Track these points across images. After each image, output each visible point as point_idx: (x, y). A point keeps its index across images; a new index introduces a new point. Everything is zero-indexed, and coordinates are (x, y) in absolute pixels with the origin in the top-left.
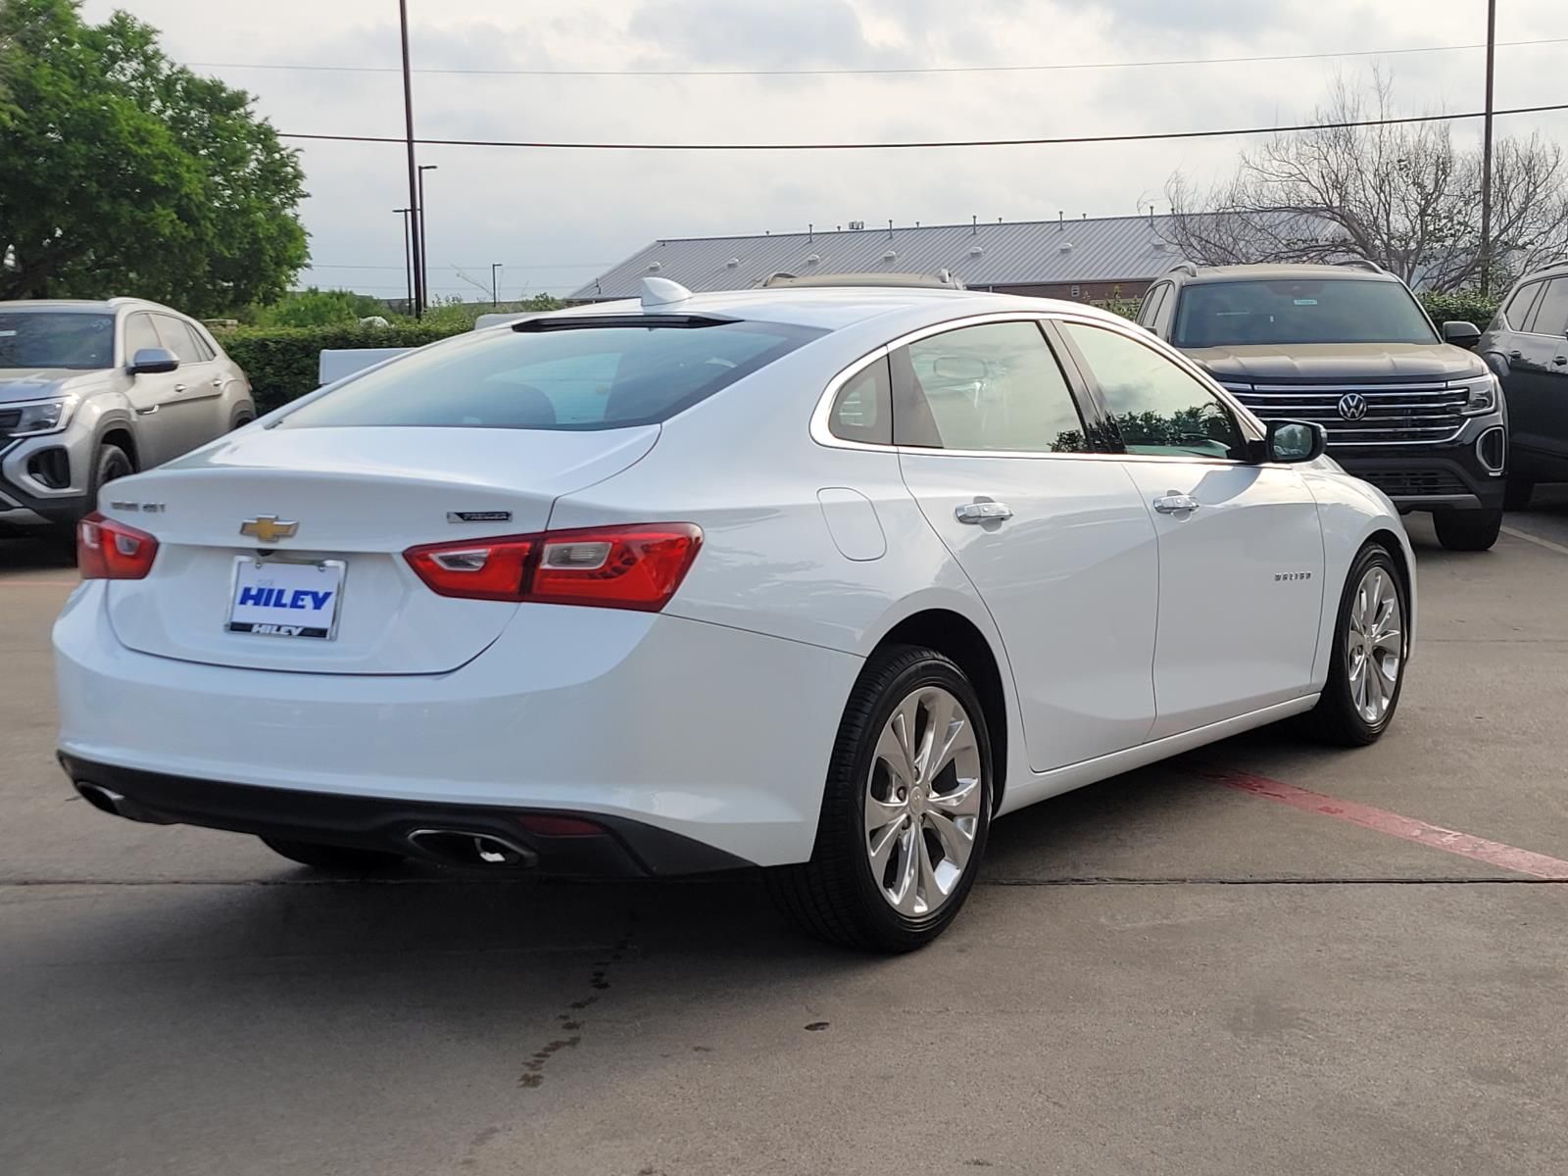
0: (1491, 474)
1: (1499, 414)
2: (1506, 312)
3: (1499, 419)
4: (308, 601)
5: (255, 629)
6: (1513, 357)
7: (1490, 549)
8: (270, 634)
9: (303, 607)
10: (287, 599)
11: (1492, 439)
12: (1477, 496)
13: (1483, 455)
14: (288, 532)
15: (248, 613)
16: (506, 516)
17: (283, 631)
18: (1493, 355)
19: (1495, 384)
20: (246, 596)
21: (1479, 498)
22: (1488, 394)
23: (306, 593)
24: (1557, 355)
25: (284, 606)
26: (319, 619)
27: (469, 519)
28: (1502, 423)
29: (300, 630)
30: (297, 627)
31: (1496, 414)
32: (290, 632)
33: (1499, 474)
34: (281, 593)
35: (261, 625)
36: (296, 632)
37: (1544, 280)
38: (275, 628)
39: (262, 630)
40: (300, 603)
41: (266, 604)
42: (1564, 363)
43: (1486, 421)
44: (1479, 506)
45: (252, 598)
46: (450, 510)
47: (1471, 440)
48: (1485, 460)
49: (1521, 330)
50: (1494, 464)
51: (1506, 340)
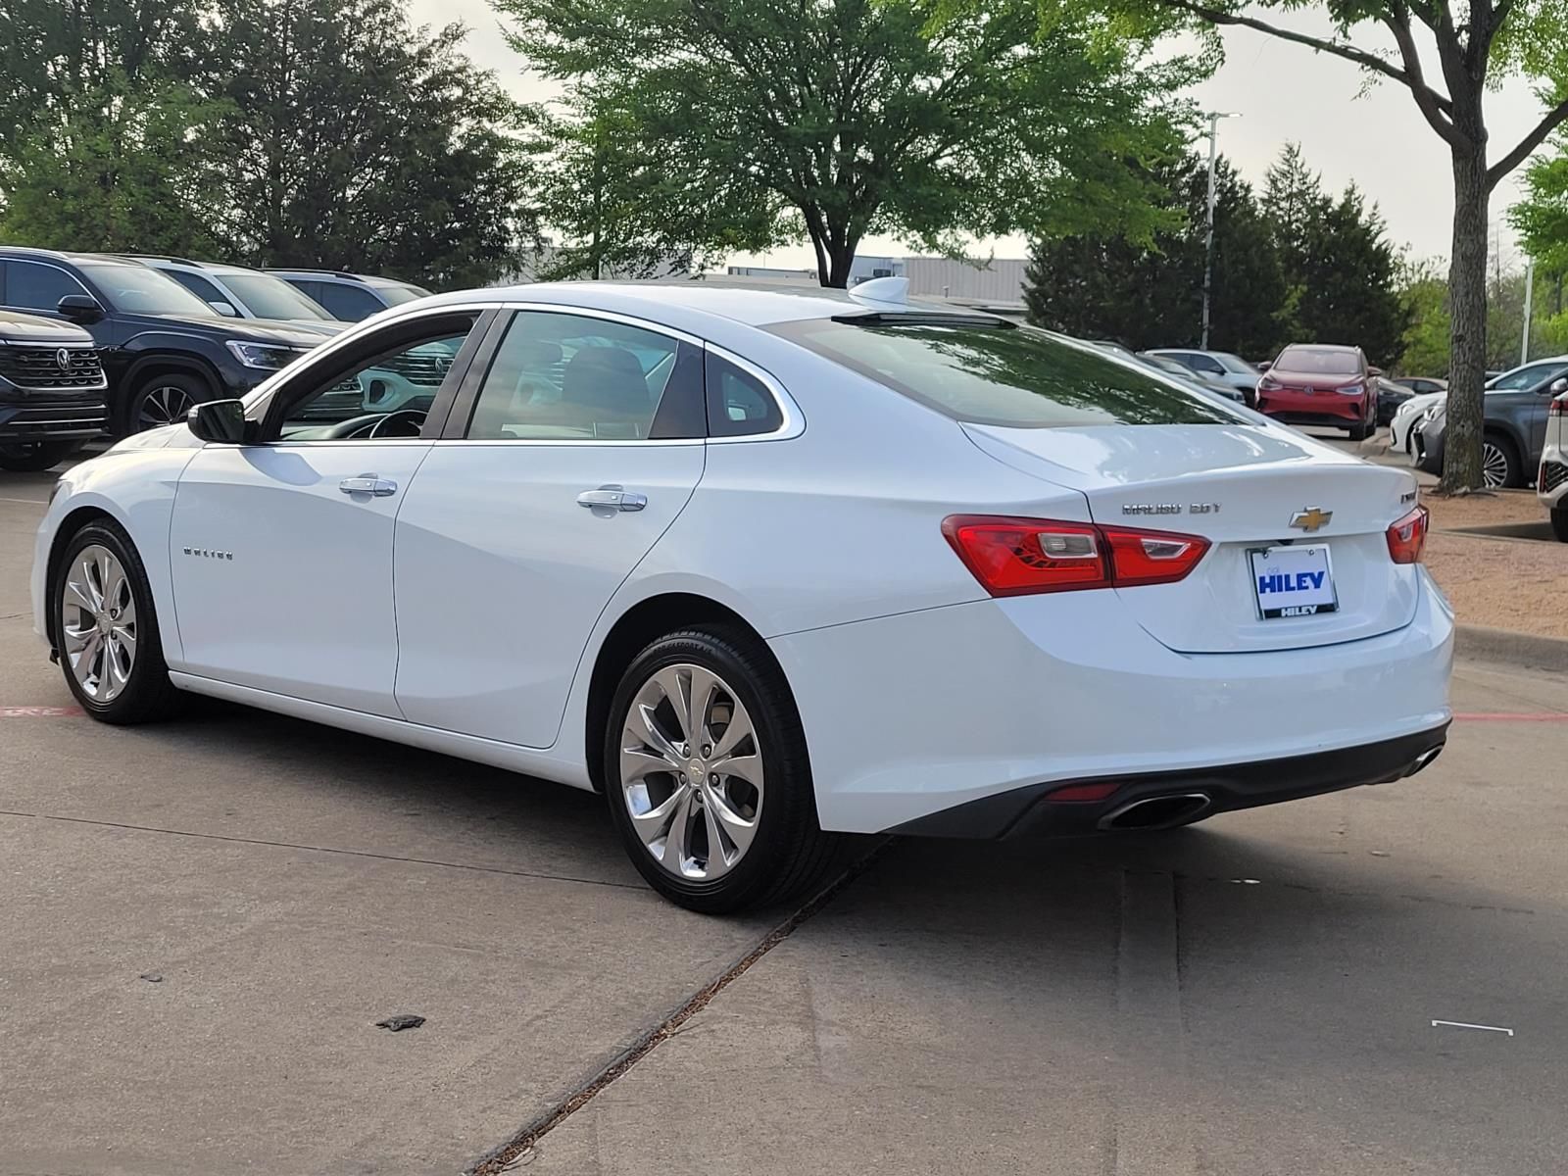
4: (1309, 582)
5: (1283, 613)
8: (1295, 616)
9: (1307, 588)
10: (1293, 583)
15: (1270, 600)
17: (1304, 611)
23: (1305, 575)
25: (1293, 589)
26: (1323, 596)
30: (1313, 606)
32: (1308, 610)
34: (1287, 577)
35: (1286, 609)
36: (1313, 610)
38: (1297, 609)
39: (1289, 613)
40: (1304, 585)
41: (1280, 590)
45: (1268, 585)
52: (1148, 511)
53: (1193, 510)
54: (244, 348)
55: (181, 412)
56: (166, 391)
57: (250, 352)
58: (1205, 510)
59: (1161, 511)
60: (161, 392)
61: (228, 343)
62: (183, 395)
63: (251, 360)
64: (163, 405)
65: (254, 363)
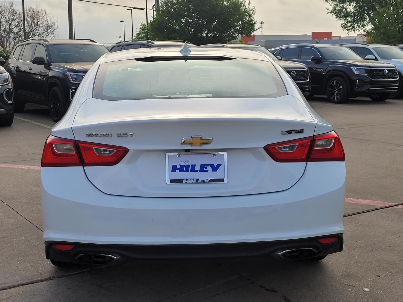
0: (9, 103)
1: (10, 85)
2: (13, 54)
3: (10, 86)
5: (184, 181)
6: (17, 67)
7: (11, 125)
9: (207, 171)
10: (198, 168)
11: (8, 92)
12: (5, 109)
13: (6, 97)
14: (209, 142)
16: (302, 131)
18: (10, 67)
19: (8, 76)
20: (174, 169)
21: (5, 110)
22: (7, 79)
23: (208, 165)
24: (29, 67)
25: (197, 171)
27: (290, 133)
28: (11, 87)
29: (209, 180)
30: (207, 179)
31: (9, 85)
33: (11, 103)
37: (23, 45)
42: (32, 69)
43: (7, 87)
44: (6, 113)
45: (178, 169)
46: (283, 130)
47: (2, 92)
48: (7, 99)
49: (18, 60)
50: (10, 100)
51: (13, 62)
52: (97, 135)
53: (119, 136)
54: (355, 69)
55: (339, 87)
56: (335, 81)
57: (358, 70)
58: (125, 136)
59: (103, 136)
60: (334, 82)
61: (351, 67)
62: (339, 83)
63: (357, 72)
64: (334, 85)
65: (358, 73)
